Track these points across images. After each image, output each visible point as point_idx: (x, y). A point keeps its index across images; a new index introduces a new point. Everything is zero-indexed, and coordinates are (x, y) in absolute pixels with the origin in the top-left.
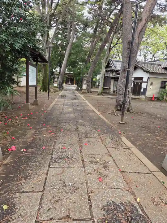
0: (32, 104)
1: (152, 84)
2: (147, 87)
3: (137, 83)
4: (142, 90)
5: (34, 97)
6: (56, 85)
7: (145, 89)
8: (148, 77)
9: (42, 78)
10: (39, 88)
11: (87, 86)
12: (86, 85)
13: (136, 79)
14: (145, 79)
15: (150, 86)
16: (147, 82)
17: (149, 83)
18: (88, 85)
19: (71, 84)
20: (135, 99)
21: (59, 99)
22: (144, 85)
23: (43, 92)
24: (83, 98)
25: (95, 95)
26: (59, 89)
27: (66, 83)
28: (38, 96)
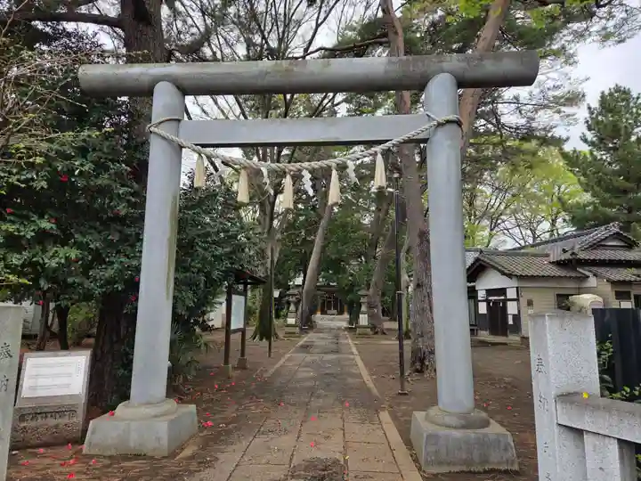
0: (234, 368)
1: (530, 303)
2: (519, 311)
3: (496, 303)
4: (511, 322)
5: (240, 352)
6: (291, 321)
7: (517, 318)
8: (517, 288)
9: (258, 304)
10: (249, 334)
11: (369, 316)
12: (366, 316)
13: (490, 292)
14: (511, 294)
15: (526, 309)
16: (517, 300)
17: (523, 301)
18: (371, 317)
19: (335, 311)
20: (494, 344)
21: (293, 355)
22: (512, 308)
23: (261, 339)
24: (354, 350)
25: (391, 340)
26: (301, 329)
27: (323, 312)
28: (247, 351)
